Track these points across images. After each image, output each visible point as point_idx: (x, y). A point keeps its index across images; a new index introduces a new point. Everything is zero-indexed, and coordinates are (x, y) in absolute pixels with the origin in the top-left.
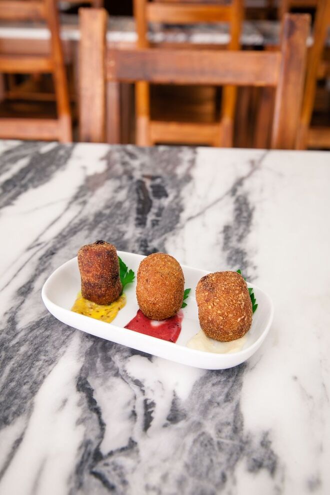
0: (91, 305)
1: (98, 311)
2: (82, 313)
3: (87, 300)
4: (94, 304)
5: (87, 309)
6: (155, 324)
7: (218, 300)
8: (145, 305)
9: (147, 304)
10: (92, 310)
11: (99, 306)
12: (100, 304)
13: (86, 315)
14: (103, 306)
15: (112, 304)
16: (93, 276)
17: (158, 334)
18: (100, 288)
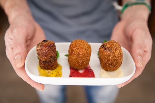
0: (48, 71)
1: (53, 73)
2: (47, 76)
3: (45, 70)
4: (49, 71)
5: (47, 74)
6: (81, 72)
7: (114, 54)
8: (77, 65)
9: (78, 64)
10: (50, 74)
11: (52, 71)
12: (52, 70)
13: (49, 76)
14: (53, 70)
15: (56, 68)
16: (48, 58)
17: (86, 75)
18: (52, 62)
